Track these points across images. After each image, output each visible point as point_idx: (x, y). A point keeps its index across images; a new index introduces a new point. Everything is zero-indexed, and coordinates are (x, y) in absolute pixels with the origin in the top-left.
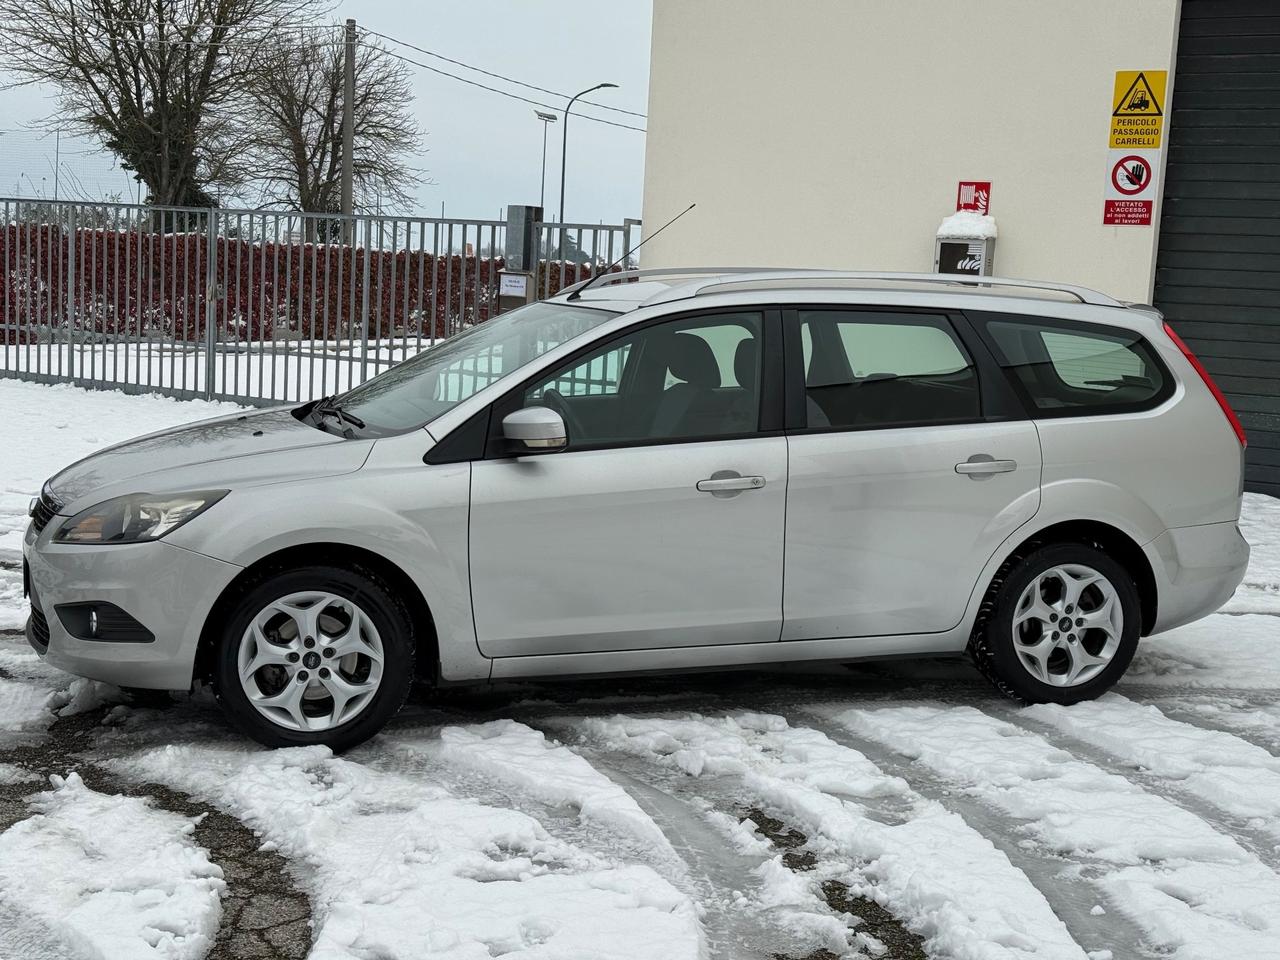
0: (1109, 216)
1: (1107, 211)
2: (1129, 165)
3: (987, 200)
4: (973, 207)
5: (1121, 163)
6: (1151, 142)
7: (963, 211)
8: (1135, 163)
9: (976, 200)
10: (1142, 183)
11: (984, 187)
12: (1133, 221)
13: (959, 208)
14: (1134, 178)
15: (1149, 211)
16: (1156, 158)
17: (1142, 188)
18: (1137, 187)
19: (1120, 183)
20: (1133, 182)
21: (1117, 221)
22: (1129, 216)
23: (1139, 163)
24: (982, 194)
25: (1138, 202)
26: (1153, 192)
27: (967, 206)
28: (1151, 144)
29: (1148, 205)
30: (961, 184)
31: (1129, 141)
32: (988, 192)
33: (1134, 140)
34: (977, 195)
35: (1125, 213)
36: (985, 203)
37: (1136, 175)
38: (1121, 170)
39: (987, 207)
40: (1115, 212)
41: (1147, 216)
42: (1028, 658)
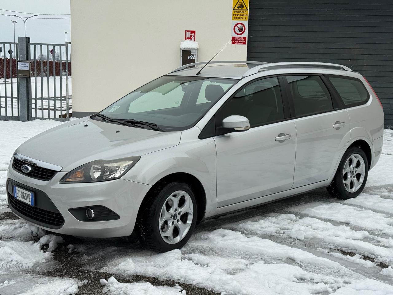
0: (233, 41)
1: (232, 40)
2: (239, 26)
3: (195, 36)
4: (190, 39)
5: (236, 25)
6: (243, 18)
7: (187, 40)
8: (240, 25)
9: (191, 36)
10: (243, 31)
11: (193, 32)
12: (241, 43)
13: (186, 39)
14: (240, 30)
15: (245, 40)
16: (246, 23)
17: (243, 33)
18: (241, 33)
19: (236, 31)
20: (240, 31)
21: (236, 43)
22: (239, 42)
23: (242, 25)
24: (193, 35)
25: (242, 37)
26: (246, 34)
27: (188, 38)
28: (245, 19)
29: (245, 38)
30: (186, 31)
31: (238, 18)
32: (195, 34)
33: (240, 18)
34: (191, 35)
36: (194, 37)
37: (241, 29)
38: (236, 27)
39: (195, 39)
40: (235, 41)
41: (245, 42)
42: (346, 185)
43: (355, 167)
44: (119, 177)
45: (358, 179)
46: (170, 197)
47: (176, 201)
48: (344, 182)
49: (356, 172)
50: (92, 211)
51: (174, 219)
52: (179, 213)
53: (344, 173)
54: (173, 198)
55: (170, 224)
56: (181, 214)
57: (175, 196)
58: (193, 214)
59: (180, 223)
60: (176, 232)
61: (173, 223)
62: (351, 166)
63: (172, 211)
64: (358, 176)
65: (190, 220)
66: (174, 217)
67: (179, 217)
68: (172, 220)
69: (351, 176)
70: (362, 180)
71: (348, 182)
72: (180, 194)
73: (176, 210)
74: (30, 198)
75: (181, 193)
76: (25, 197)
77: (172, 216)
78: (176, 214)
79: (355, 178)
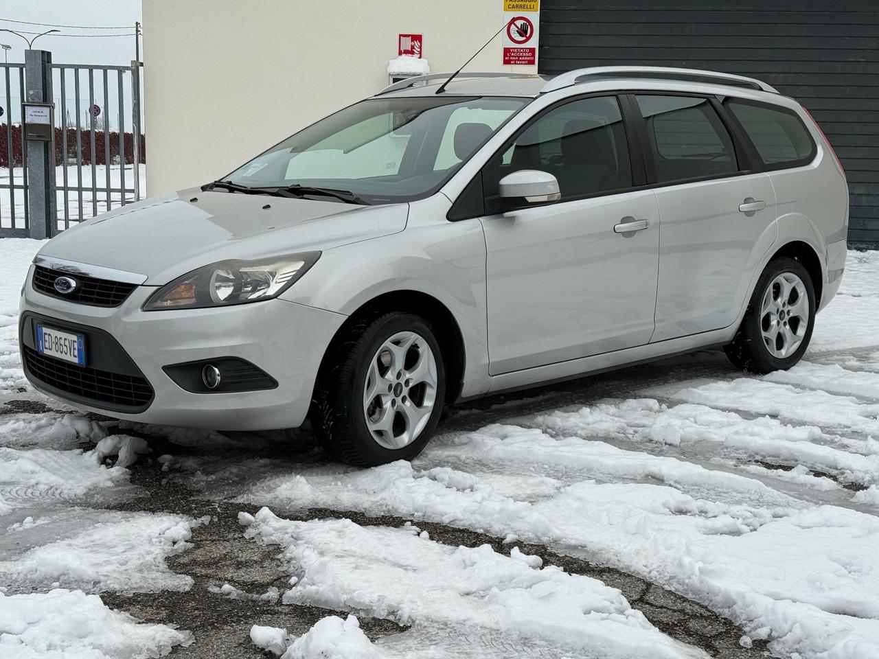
0: (506, 58)
1: (505, 55)
2: (519, 23)
3: (420, 47)
4: (411, 52)
5: (514, 20)
6: (528, 7)
7: (404, 55)
8: (522, 22)
9: (413, 47)
10: (528, 35)
11: (417, 38)
12: (523, 62)
13: (400, 53)
14: (522, 32)
15: (533, 55)
16: (534, 17)
17: (528, 39)
18: (524, 38)
19: (513, 36)
20: (521, 35)
21: (512, 62)
22: (520, 58)
23: (525, 22)
24: (417, 44)
25: (526, 48)
26: (534, 43)
27: (406, 52)
28: (531, 8)
29: (532, 50)
30: (400, 36)
31: (517, 6)
32: (421, 42)
33: (521, 6)
34: (413, 44)
35: (517, 56)
36: (419, 50)
37: (523, 30)
38: (513, 26)
39: (420, 53)
40: (510, 57)
41: (532, 58)
42: (767, 340)
43: (787, 303)
44: (276, 296)
45: (794, 329)
46: (387, 344)
47: (400, 354)
48: (764, 334)
49: (788, 312)
50: (217, 371)
51: (397, 395)
52: (407, 382)
53: (763, 314)
54: (394, 348)
55: (387, 404)
56: (411, 385)
57: (397, 343)
58: (435, 387)
59: (408, 403)
60: (400, 424)
61: (393, 403)
62: (779, 300)
63: (390, 376)
64: (794, 323)
65: (430, 399)
66: (396, 389)
67: (405, 391)
68: (392, 396)
69: (778, 322)
70: (801, 331)
71: (772, 334)
72: (409, 340)
73: (399, 375)
74: (74, 349)
75: (412, 337)
76: (65, 348)
77: (390, 386)
78: (398, 384)
79: (788, 327)
